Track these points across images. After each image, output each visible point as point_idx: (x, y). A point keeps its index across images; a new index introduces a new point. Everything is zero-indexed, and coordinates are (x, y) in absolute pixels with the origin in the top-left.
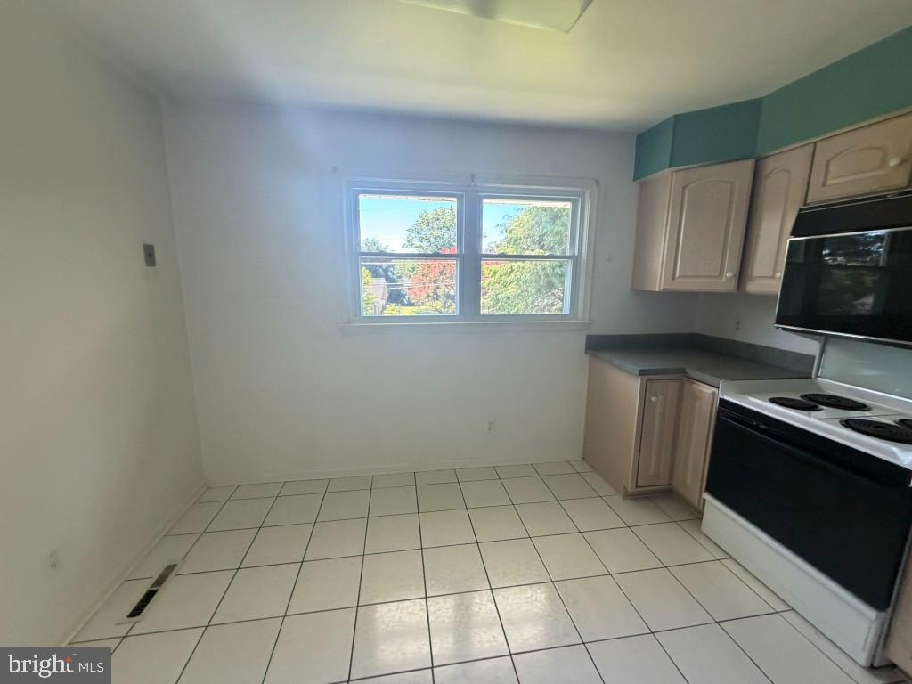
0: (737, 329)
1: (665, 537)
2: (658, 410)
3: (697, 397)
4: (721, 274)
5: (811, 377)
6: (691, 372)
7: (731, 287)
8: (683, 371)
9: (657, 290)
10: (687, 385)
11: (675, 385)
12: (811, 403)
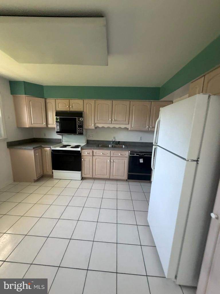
0: (45, 135)
1: (49, 183)
2: (38, 157)
3: (46, 151)
4: (43, 123)
5: (61, 143)
6: (43, 146)
7: (45, 126)
8: (41, 146)
9: (27, 127)
10: (43, 149)
11: (40, 150)
12: (65, 146)
